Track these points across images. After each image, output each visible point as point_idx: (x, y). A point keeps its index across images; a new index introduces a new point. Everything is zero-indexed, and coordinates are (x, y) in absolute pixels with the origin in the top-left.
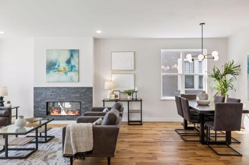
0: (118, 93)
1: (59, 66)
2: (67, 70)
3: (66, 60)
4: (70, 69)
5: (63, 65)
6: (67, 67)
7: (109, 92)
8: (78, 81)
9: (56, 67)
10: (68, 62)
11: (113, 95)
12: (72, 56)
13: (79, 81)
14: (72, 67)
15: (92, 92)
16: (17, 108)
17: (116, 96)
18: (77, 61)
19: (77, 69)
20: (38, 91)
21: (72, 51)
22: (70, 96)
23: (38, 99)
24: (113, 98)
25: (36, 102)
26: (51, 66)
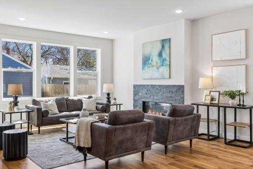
0: (216, 95)
1: (152, 61)
2: (159, 65)
3: (158, 53)
4: (162, 63)
5: (155, 59)
6: (159, 62)
7: (206, 92)
8: (168, 77)
9: (150, 61)
10: (160, 55)
11: (209, 98)
12: (163, 47)
13: (170, 78)
14: (164, 60)
15: (183, 92)
16: (120, 105)
17: (212, 99)
18: (168, 52)
19: (168, 63)
20: (137, 89)
21: (163, 41)
22: (162, 95)
23: (136, 98)
24: (208, 102)
25: (135, 101)
26: (146, 61)
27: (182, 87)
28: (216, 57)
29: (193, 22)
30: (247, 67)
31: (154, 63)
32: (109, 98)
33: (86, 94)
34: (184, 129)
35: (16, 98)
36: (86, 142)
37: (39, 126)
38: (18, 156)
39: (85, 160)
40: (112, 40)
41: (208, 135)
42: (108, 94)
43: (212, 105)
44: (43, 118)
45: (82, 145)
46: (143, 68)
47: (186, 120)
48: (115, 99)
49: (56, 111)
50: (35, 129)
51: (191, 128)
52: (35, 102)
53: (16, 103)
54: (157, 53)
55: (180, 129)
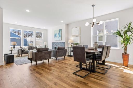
0: (72, 44)
5: (58, 35)
7: (70, 44)
8: (61, 40)
10: (59, 34)
11: (71, 45)
12: (60, 31)
14: (60, 35)
15: (65, 44)
17: (72, 46)
18: (61, 33)
19: (61, 36)
20: (53, 43)
21: (60, 30)
22: (60, 45)
23: (53, 46)
24: (71, 46)
25: (53, 47)
26: (55, 35)
27: (64, 42)
28: (73, 34)
29: (67, 25)
30: (80, 37)
31: (57, 36)
32: (45, 46)
33: (38, 45)
34: (62, 53)
35: (14, 46)
36: (31, 57)
37: (21, 54)
38: (10, 62)
39: (31, 62)
40: (47, 30)
41: (70, 55)
42: (45, 45)
43: (71, 47)
44: (23, 52)
45: (29, 58)
46: (55, 38)
47: (62, 51)
48: (47, 47)
49: (28, 50)
50: (21, 55)
51: (64, 53)
52: (21, 47)
53: (14, 48)
54: (58, 33)
55: (60, 53)
